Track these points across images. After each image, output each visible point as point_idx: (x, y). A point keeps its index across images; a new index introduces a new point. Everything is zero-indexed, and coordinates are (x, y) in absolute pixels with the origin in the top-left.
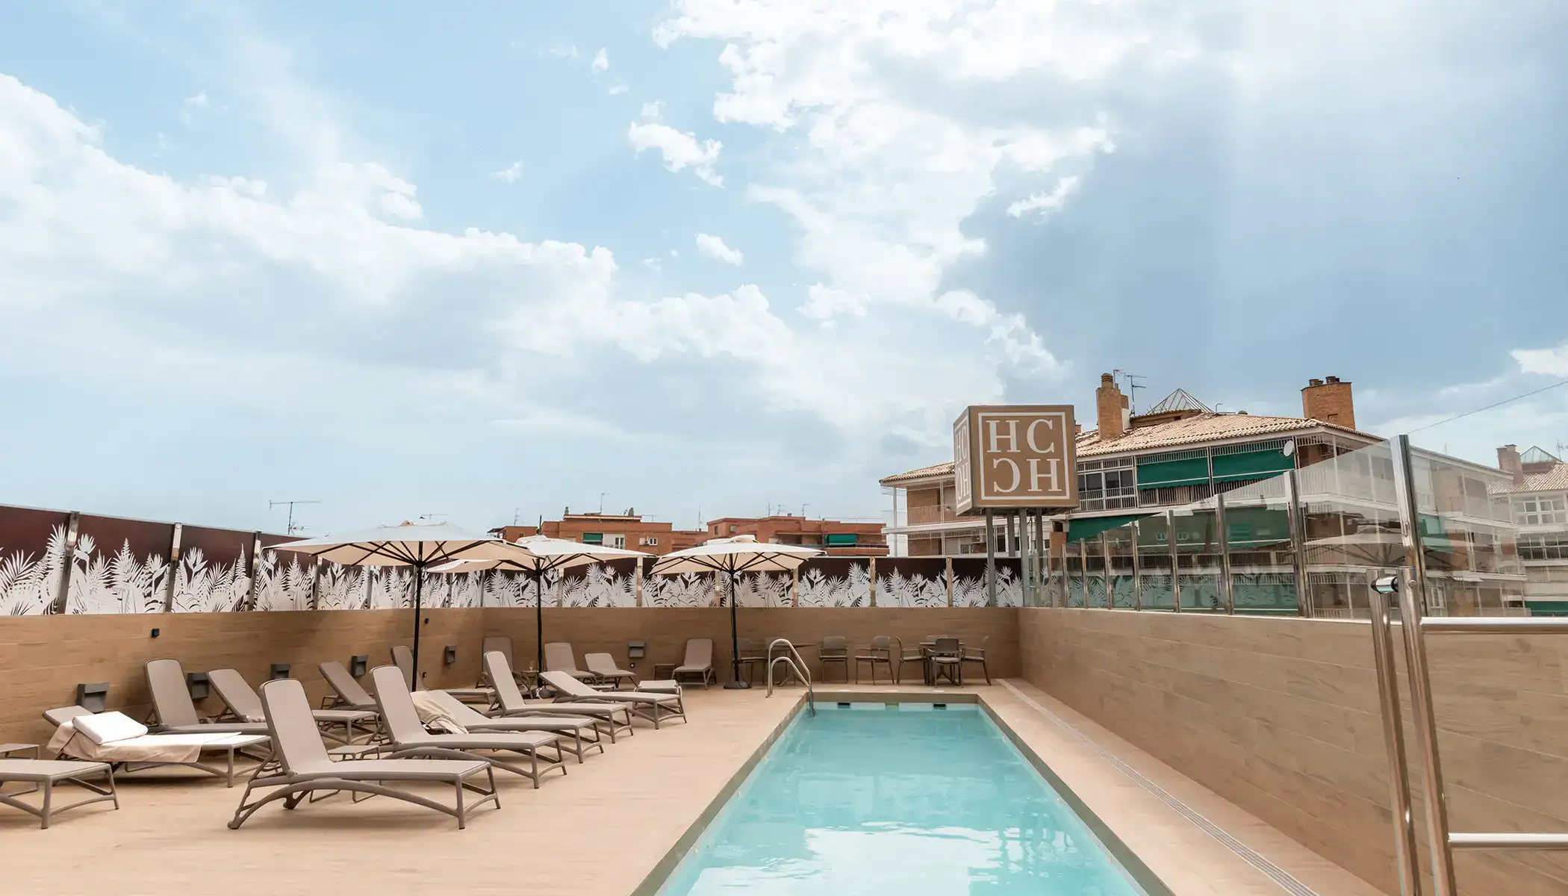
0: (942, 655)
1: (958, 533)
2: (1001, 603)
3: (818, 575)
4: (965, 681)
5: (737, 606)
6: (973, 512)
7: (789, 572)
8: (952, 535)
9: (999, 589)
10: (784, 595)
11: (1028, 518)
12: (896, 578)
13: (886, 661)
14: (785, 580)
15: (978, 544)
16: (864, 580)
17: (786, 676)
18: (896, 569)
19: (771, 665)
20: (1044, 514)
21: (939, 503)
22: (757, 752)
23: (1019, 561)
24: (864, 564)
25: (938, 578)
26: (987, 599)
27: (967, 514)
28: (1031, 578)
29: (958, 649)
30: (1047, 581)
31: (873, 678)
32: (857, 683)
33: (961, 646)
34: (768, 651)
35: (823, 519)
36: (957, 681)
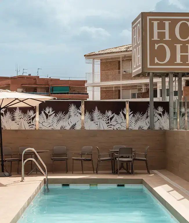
0: (122, 157)
1: (130, 86)
2: (157, 127)
3: (51, 111)
4: (135, 171)
5: (3, 129)
6: (142, 75)
7: (33, 109)
8: (127, 87)
9: (156, 119)
10: (30, 123)
11: (174, 79)
12: (96, 113)
13: (90, 160)
14: (31, 113)
15: (142, 93)
16: (78, 114)
17: (32, 169)
18: (96, 108)
19: (23, 163)
20: (183, 76)
21: (119, 69)
22: (19, 213)
23: (167, 103)
24: (78, 105)
25: (121, 113)
26: (149, 125)
27: (138, 76)
28: (174, 113)
29: (132, 154)
30: (184, 115)
31: (82, 171)
32: (73, 173)
33: (134, 152)
34: (22, 155)
35: (50, 77)
36: (130, 171)
